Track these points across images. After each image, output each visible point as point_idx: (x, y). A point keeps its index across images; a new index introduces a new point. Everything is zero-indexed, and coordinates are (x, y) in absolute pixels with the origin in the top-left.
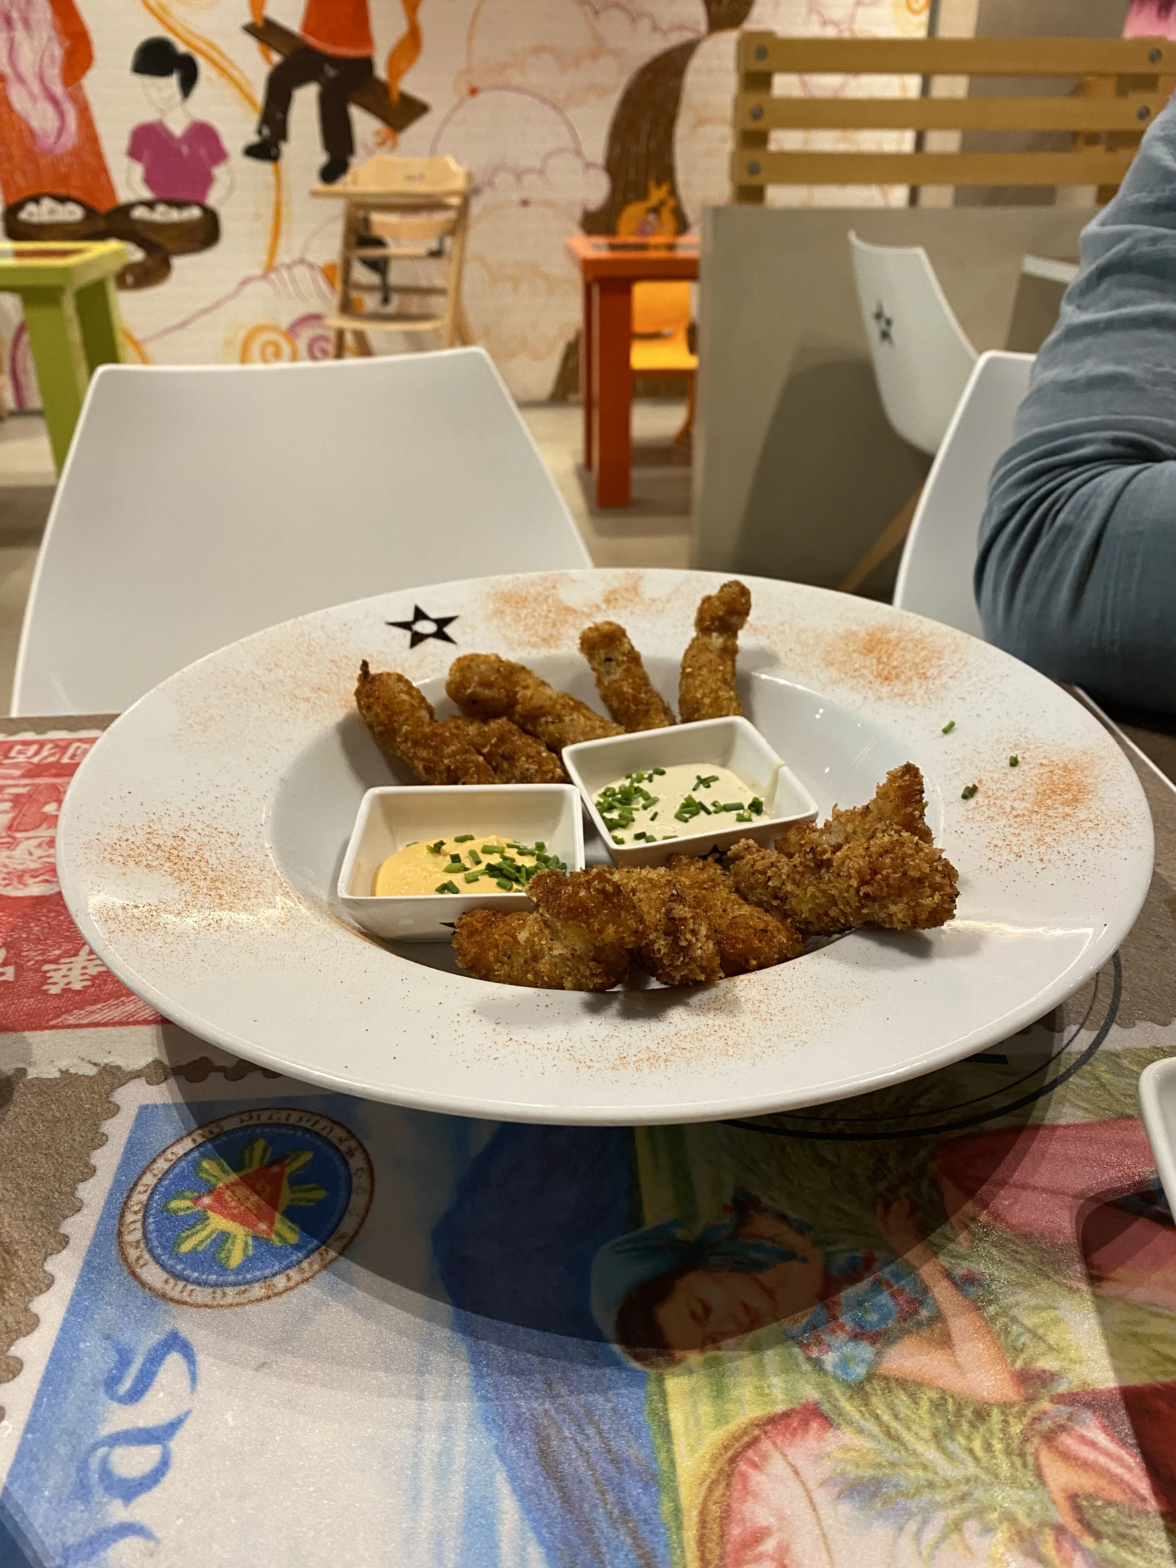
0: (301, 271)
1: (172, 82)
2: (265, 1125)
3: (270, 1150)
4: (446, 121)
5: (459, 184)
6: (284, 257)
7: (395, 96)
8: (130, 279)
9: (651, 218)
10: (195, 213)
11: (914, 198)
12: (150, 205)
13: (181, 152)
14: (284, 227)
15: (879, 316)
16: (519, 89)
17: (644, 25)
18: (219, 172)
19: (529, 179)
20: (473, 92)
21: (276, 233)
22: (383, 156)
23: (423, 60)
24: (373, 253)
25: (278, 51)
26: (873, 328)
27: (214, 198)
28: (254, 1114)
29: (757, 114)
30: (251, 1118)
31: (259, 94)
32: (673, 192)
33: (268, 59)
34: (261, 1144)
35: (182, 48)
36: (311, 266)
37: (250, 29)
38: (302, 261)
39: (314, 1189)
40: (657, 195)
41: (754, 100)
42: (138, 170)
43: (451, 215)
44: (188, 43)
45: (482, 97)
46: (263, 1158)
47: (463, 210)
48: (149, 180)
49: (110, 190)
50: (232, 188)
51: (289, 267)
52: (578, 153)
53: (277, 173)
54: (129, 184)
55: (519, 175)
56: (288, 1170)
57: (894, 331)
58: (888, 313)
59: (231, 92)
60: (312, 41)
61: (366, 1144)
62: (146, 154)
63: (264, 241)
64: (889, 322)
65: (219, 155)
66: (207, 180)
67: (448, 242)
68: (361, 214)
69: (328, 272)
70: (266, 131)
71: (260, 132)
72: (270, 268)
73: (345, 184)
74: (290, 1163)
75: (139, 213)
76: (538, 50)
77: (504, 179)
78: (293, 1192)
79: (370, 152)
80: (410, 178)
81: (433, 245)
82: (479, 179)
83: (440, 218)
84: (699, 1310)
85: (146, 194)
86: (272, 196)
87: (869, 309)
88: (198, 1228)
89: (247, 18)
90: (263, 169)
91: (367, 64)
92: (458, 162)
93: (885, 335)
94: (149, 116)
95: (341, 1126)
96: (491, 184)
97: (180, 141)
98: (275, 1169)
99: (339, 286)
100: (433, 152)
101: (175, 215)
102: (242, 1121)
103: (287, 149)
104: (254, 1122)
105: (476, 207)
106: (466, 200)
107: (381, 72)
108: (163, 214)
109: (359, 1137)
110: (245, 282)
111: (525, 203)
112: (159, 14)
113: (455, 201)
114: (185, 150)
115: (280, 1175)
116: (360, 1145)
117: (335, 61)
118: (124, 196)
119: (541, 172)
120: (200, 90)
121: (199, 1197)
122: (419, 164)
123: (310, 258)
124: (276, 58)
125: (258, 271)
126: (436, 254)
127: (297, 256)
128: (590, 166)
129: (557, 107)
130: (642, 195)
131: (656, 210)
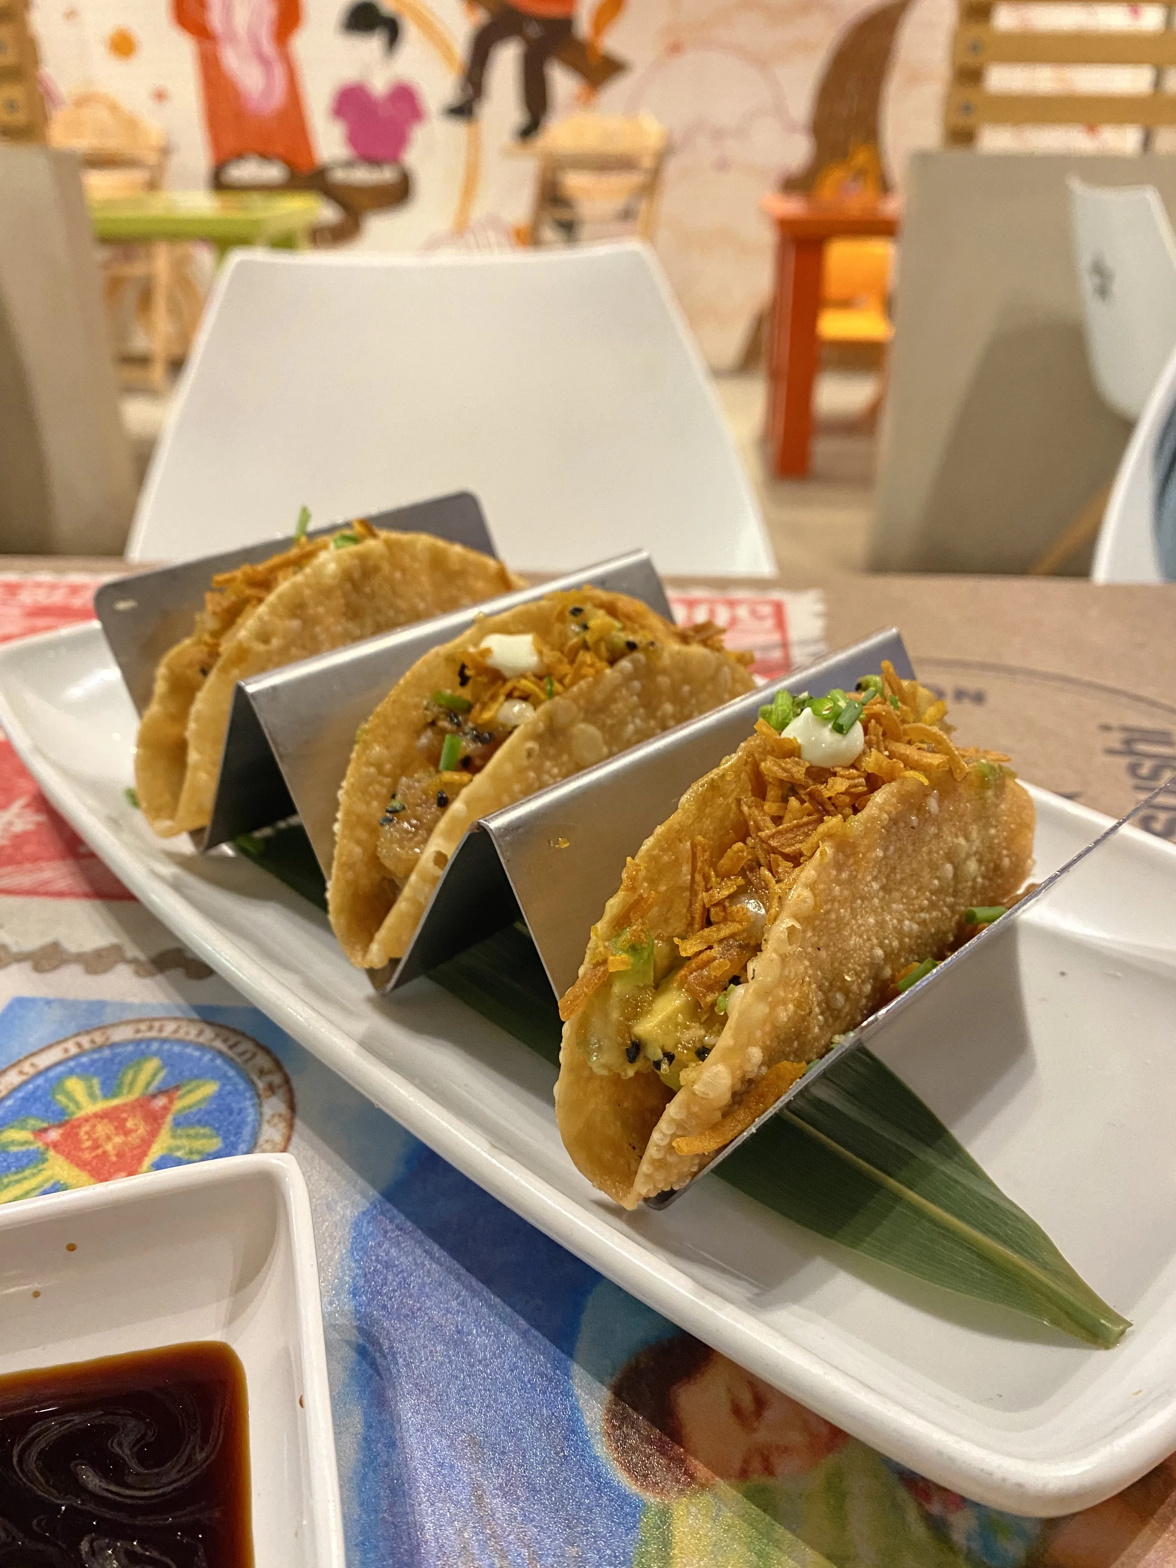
1: (376, 43)
2: (164, 1041)
3: (162, 1075)
4: (646, 81)
5: (654, 143)
6: (475, 216)
9: (854, 183)
11: (1147, 142)
13: (380, 115)
15: (1096, 269)
16: (725, 47)
18: (417, 133)
19: (728, 140)
20: (676, 48)
21: (467, 193)
22: (579, 117)
24: (564, 214)
26: (1088, 283)
28: (157, 1025)
29: (975, 48)
30: (151, 1028)
32: (877, 155)
34: (152, 1065)
35: (389, 8)
38: (493, 222)
39: (204, 1136)
40: (861, 158)
41: (975, 31)
42: (340, 129)
43: (642, 176)
45: (686, 55)
46: (148, 1084)
47: (656, 172)
48: (353, 139)
49: (308, 150)
52: (781, 112)
53: (472, 134)
54: (330, 143)
55: (718, 135)
56: (179, 1105)
57: (1117, 287)
58: (1110, 263)
59: (435, 53)
61: (295, 1082)
62: (349, 114)
63: (456, 199)
64: (1109, 276)
65: (416, 115)
66: (403, 140)
67: (640, 205)
68: (552, 175)
70: (465, 91)
71: (459, 92)
72: (462, 227)
74: (183, 1096)
77: (701, 140)
78: (174, 1137)
79: (567, 112)
80: (606, 137)
81: (623, 205)
82: (676, 137)
83: (634, 179)
84: (746, 1400)
85: (345, 154)
86: (463, 157)
87: (1085, 261)
88: (28, 1172)
90: (457, 130)
91: (568, 23)
92: (657, 120)
93: (1103, 291)
95: (268, 1051)
96: (688, 143)
97: (381, 101)
98: (161, 1102)
100: (629, 112)
102: (138, 1031)
104: (153, 1034)
105: (672, 168)
106: (663, 155)
109: (288, 1070)
111: (722, 164)
113: (647, 162)
115: (166, 1109)
116: (287, 1081)
117: (540, 20)
119: (742, 133)
121: (45, 1130)
122: (615, 122)
123: (503, 218)
125: (448, 228)
126: (625, 216)
127: (488, 215)
128: (790, 128)
129: (762, 63)
130: (842, 157)
131: (859, 174)
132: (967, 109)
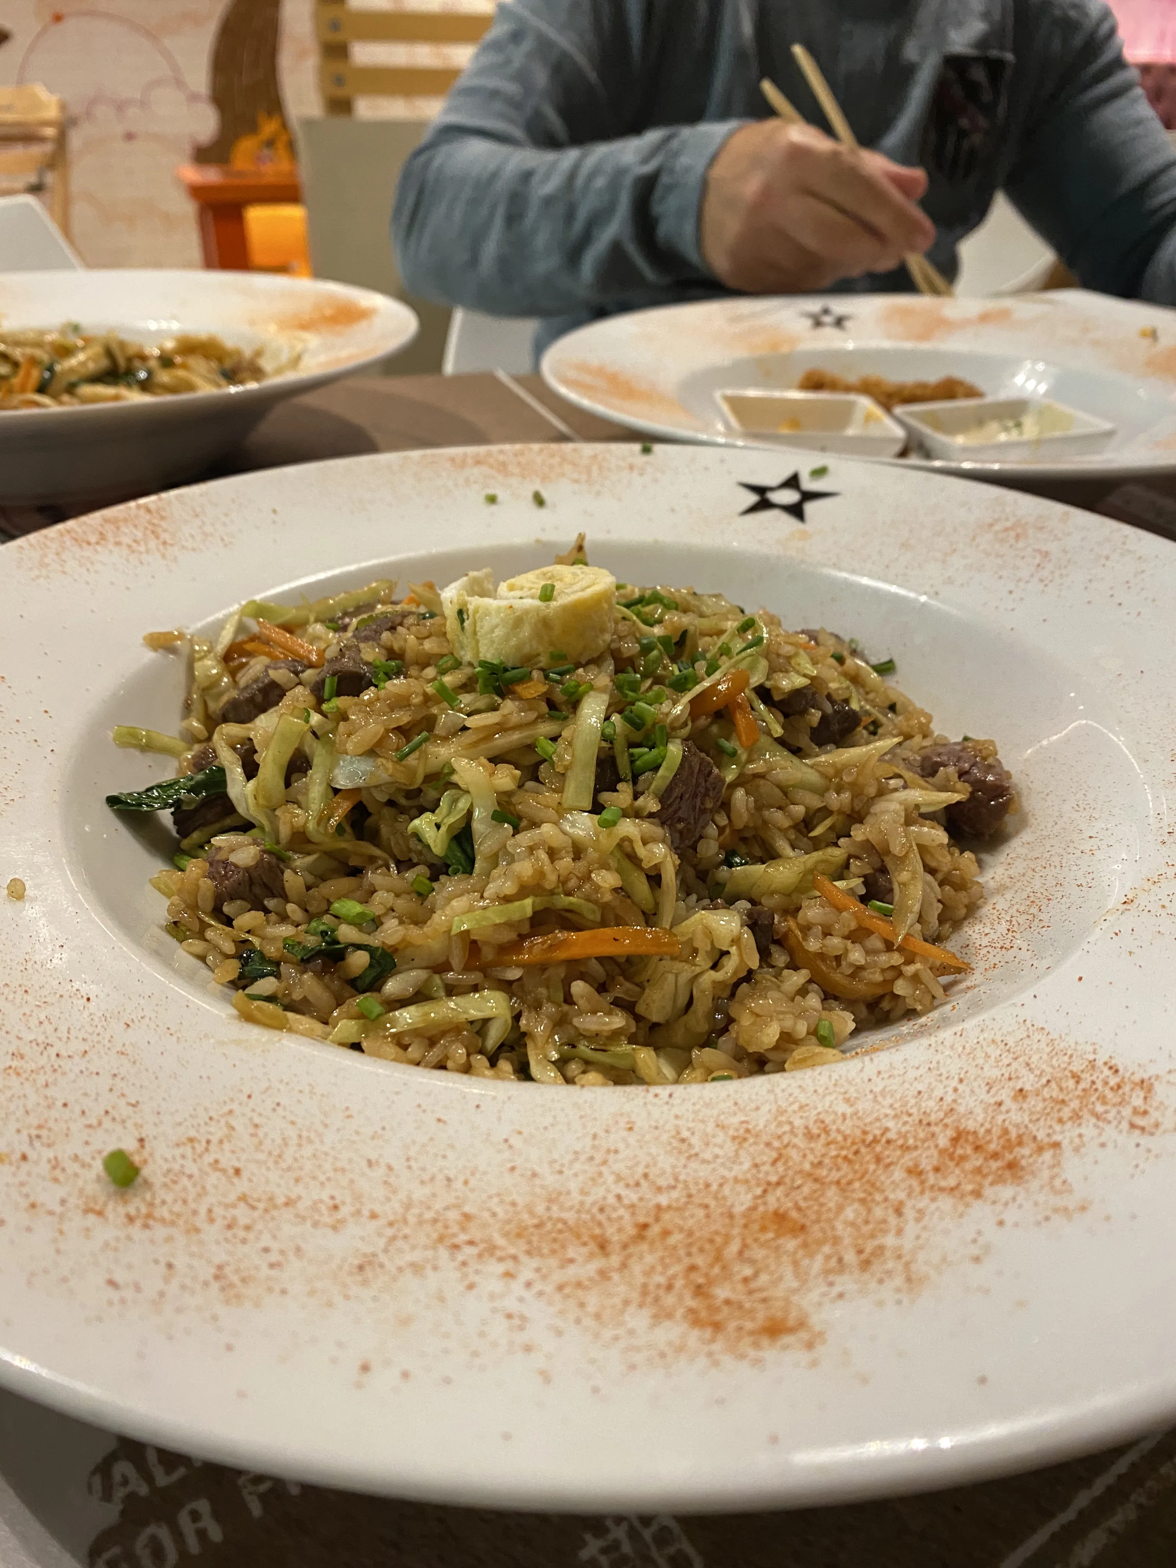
4: (32, 49)
5: (52, 113)
9: (266, 152)
16: (107, 16)
19: (132, 112)
20: (58, 18)
29: (336, 26)
32: (285, 126)
40: (269, 128)
41: (334, 11)
43: (48, 148)
45: (70, 24)
47: (61, 140)
52: (179, 83)
55: (120, 107)
67: (50, 178)
77: (103, 112)
81: (33, 179)
82: (76, 110)
83: (37, 151)
92: (51, 91)
96: (89, 114)
100: (21, 81)
105: (75, 140)
106: (64, 128)
111: (130, 137)
113: (50, 132)
119: (143, 104)
122: (8, 93)
126: (37, 188)
128: (193, 98)
129: (151, 35)
130: (253, 128)
131: (270, 143)
132: (339, 81)
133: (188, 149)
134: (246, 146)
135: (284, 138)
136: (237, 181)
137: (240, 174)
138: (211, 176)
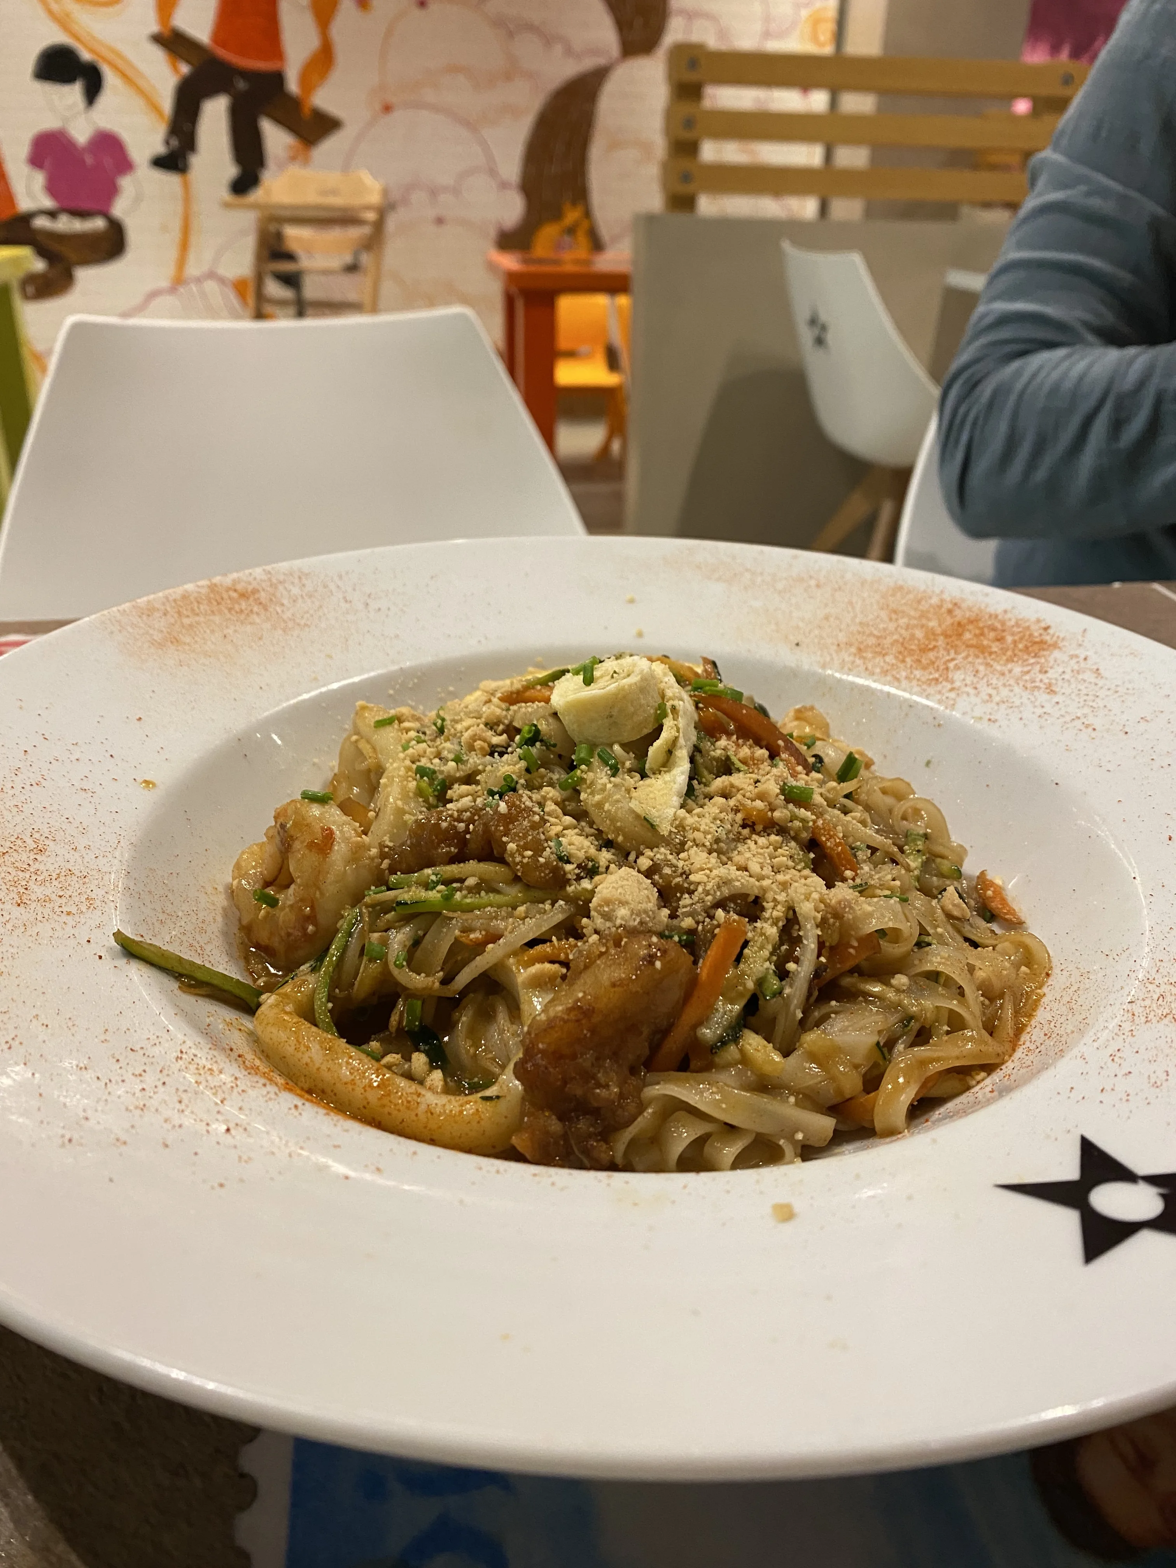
0: (211, 286)
1: (74, 92)
4: (360, 138)
5: (374, 198)
6: (193, 269)
7: (306, 111)
8: (30, 290)
9: (567, 239)
10: (98, 224)
11: (824, 209)
12: (52, 214)
13: (84, 161)
14: (193, 240)
15: (813, 321)
16: (435, 108)
17: (558, 49)
18: (126, 183)
19: (445, 198)
20: (387, 109)
21: (184, 246)
22: (295, 170)
23: (337, 75)
24: (286, 267)
25: (188, 62)
26: (806, 336)
27: (119, 209)
29: (689, 123)
31: (167, 104)
32: (588, 214)
33: (176, 69)
35: (86, 56)
36: (222, 280)
37: (158, 39)
38: (212, 275)
40: (572, 216)
41: (686, 109)
42: (39, 179)
43: (366, 230)
44: (92, 51)
45: (398, 115)
47: (379, 226)
48: (52, 189)
49: (9, 197)
50: (138, 199)
51: (199, 280)
52: (492, 172)
53: (186, 186)
54: (30, 194)
55: (434, 192)
57: (830, 337)
58: (823, 317)
59: (139, 103)
60: (222, 53)
62: (47, 163)
63: (172, 254)
64: (824, 328)
65: (124, 165)
66: (111, 191)
67: (365, 259)
68: (272, 228)
69: (239, 287)
70: (175, 142)
71: (167, 143)
72: (179, 281)
73: (257, 195)
75: (41, 222)
76: (454, 69)
77: (418, 197)
79: (281, 167)
80: (325, 193)
81: (348, 259)
82: (395, 195)
83: (355, 233)
85: (48, 203)
86: (180, 209)
87: (801, 316)
89: (154, 28)
90: (170, 180)
91: (278, 78)
92: (375, 177)
93: (820, 341)
94: (50, 123)
96: (406, 199)
97: (84, 149)
99: (251, 300)
100: (346, 168)
101: (78, 226)
103: (197, 161)
105: (391, 223)
106: (383, 212)
107: (293, 85)
108: (65, 224)
110: (154, 295)
111: (440, 221)
112: (63, 21)
113: (371, 216)
114: (89, 160)
117: (245, 74)
118: (24, 204)
119: (456, 191)
120: (106, 98)
122: (333, 178)
123: (222, 271)
124: (185, 69)
125: (164, 284)
126: (352, 268)
127: (205, 268)
128: (504, 185)
129: (471, 125)
130: (557, 215)
131: (571, 231)
132: (686, 178)
133: (493, 233)
134: (549, 233)
135: (585, 224)
136: (533, 269)
137: (540, 261)
138: (510, 262)
